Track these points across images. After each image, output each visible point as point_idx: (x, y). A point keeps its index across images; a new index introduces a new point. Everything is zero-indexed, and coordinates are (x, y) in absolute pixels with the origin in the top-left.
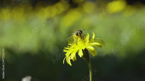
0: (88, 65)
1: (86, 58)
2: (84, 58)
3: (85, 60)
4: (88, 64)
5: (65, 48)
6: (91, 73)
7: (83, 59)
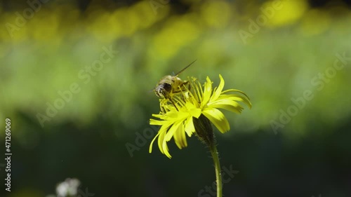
0: (210, 154)
1: (205, 139)
2: (201, 139)
3: (204, 142)
4: (211, 151)
5: (153, 115)
6: (219, 173)
7: (200, 141)
